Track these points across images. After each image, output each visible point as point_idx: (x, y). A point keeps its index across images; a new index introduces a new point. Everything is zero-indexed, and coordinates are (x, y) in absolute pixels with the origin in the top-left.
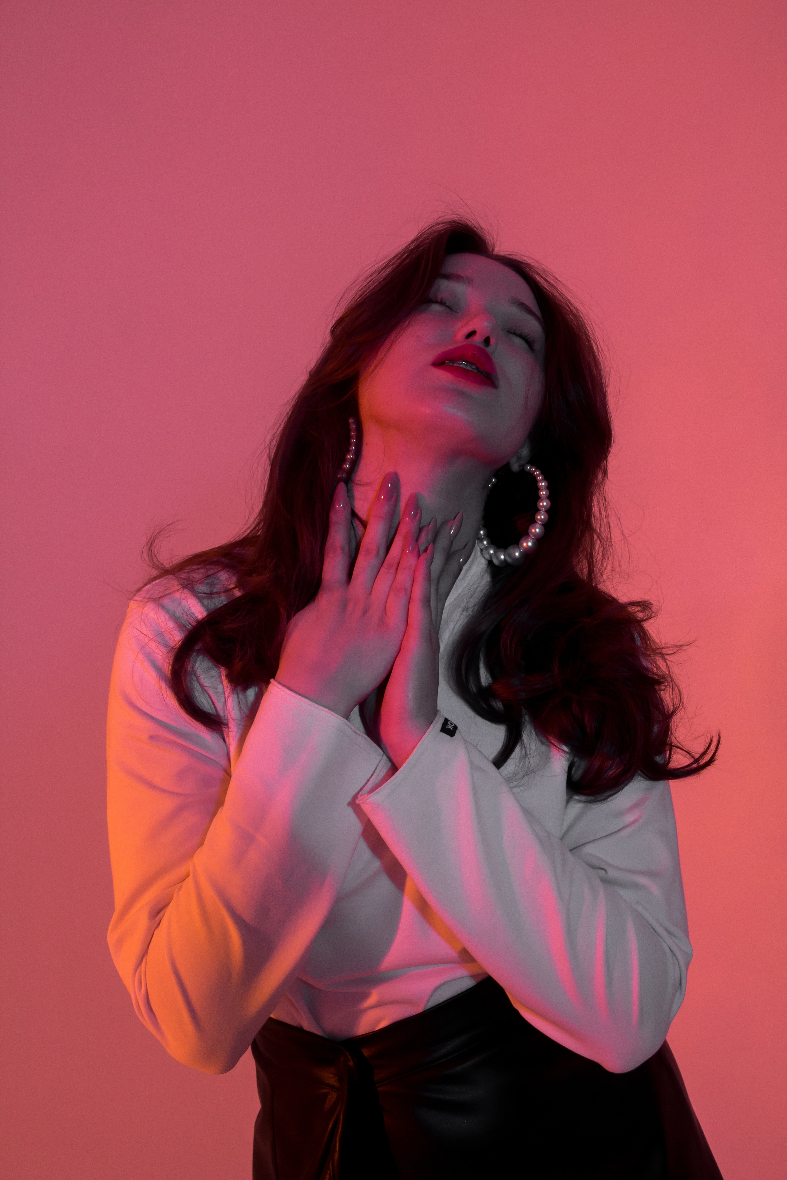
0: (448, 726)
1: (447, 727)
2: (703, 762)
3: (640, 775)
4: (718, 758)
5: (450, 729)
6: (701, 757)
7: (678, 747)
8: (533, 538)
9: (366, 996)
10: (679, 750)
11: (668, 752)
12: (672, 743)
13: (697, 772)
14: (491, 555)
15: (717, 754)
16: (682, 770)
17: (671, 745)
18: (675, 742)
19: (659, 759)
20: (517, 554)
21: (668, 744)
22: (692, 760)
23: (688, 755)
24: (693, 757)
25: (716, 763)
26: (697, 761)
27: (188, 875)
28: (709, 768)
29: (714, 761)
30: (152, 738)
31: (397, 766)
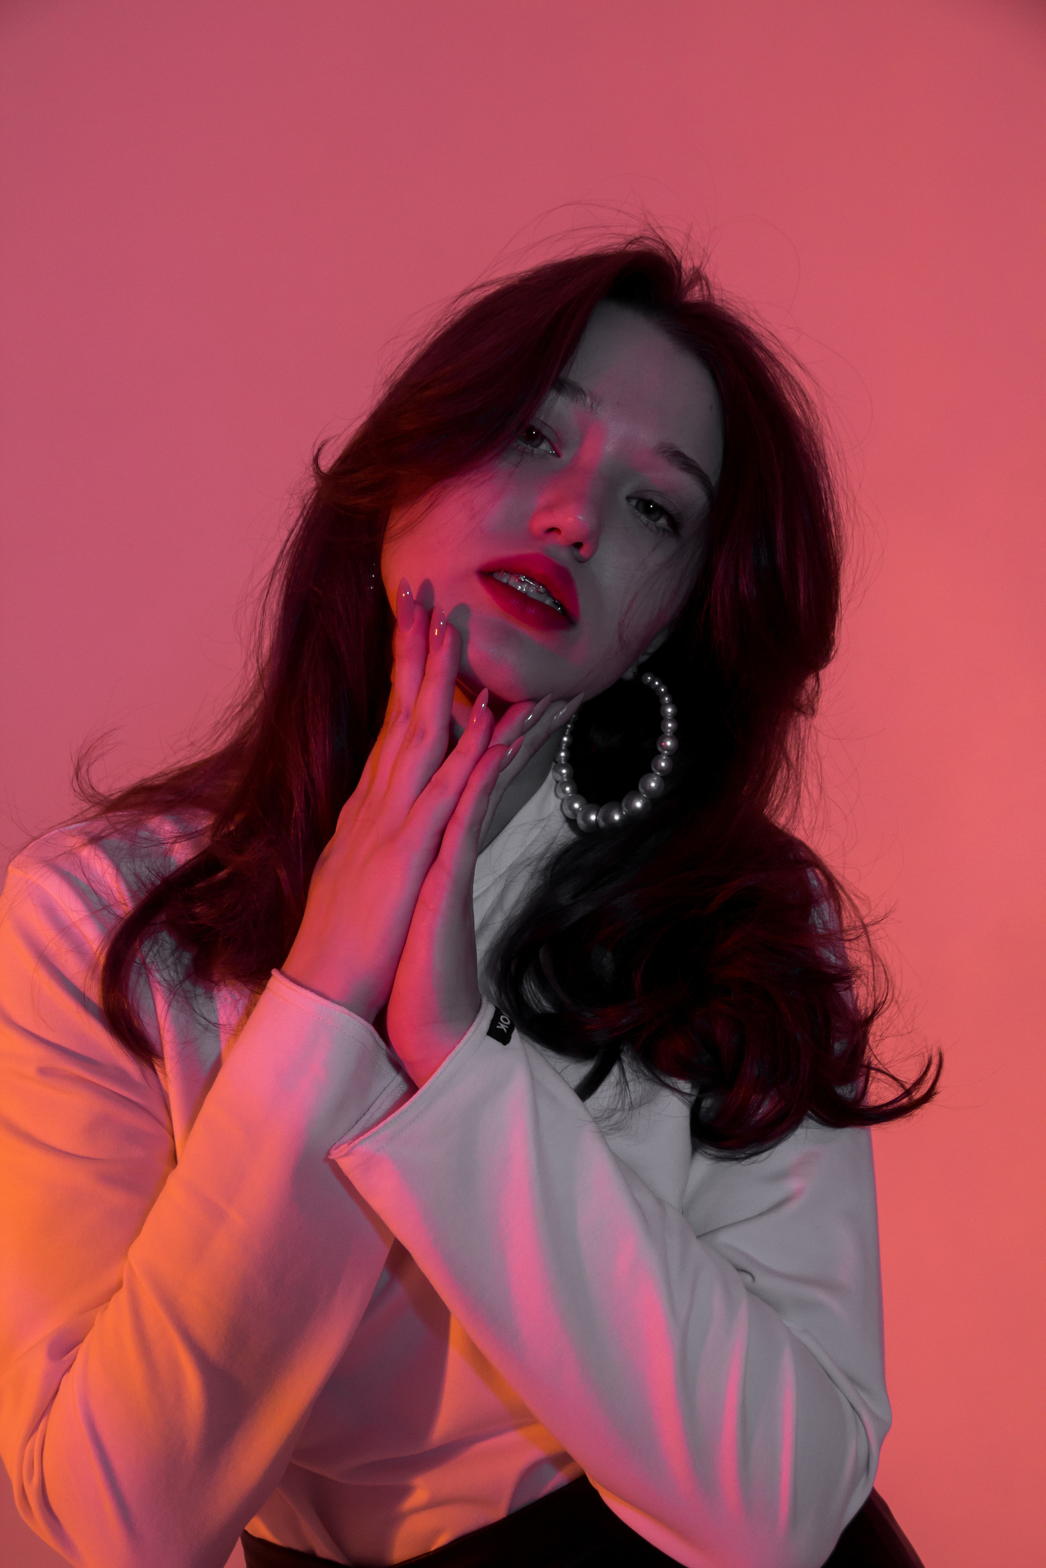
0: (499, 1025)
1: (498, 1027)
2: (917, 1095)
3: (811, 1118)
4: (940, 1091)
5: (503, 1030)
6: (915, 1088)
7: (878, 1070)
8: (644, 797)
9: (406, 1491)
10: (879, 1075)
11: (863, 1078)
12: (870, 1063)
13: (907, 1113)
14: (575, 812)
15: (938, 1084)
16: (884, 1108)
17: (869, 1067)
18: (875, 1062)
19: (845, 1091)
20: (617, 817)
21: (863, 1066)
22: (901, 1091)
23: (895, 1084)
24: (902, 1086)
25: (936, 1098)
26: (908, 1092)
27: (119, 1286)
28: (927, 1106)
29: (935, 1094)
30: (43, 1071)
31: (417, 1084)
